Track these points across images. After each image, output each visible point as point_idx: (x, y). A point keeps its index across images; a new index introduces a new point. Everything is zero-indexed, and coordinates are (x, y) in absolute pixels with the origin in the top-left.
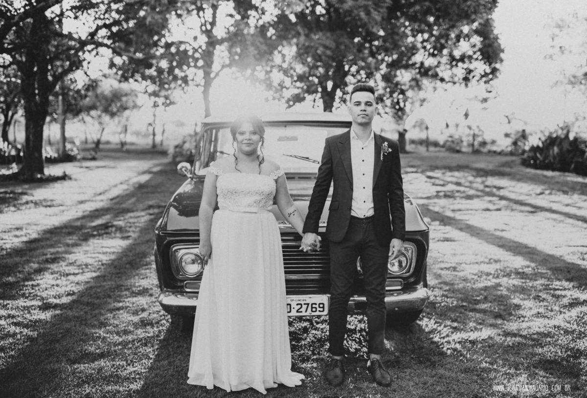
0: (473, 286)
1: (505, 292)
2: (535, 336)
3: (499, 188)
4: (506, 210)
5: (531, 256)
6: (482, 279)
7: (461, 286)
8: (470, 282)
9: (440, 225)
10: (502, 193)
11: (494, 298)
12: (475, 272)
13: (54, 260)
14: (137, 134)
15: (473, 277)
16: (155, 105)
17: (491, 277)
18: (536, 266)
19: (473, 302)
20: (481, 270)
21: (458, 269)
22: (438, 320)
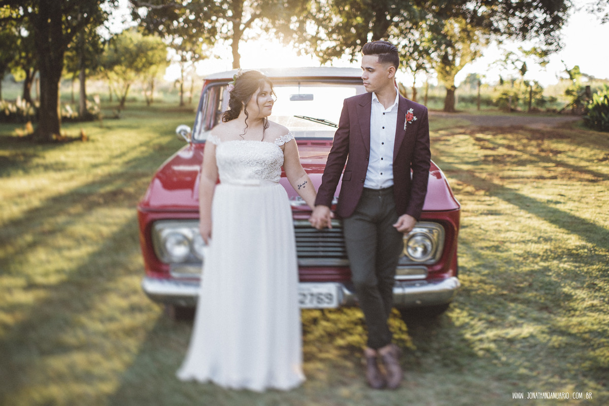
0: (517, 271)
1: (554, 279)
2: (587, 336)
3: (557, 152)
4: (562, 178)
5: (588, 234)
6: (528, 261)
7: (503, 269)
8: (514, 265)
9: (485, 195)
10: (560, 157)
11: (541, 285)
12: (520, 252)
13: (52, 232)
14: (165, 90)
15: (518, 258)
16: (184, 60)
17: (539, 259)
18: (593, 247)
19: (515, 289)
20: (529, 250)
21: (500, 249)
22: (473, 312)
